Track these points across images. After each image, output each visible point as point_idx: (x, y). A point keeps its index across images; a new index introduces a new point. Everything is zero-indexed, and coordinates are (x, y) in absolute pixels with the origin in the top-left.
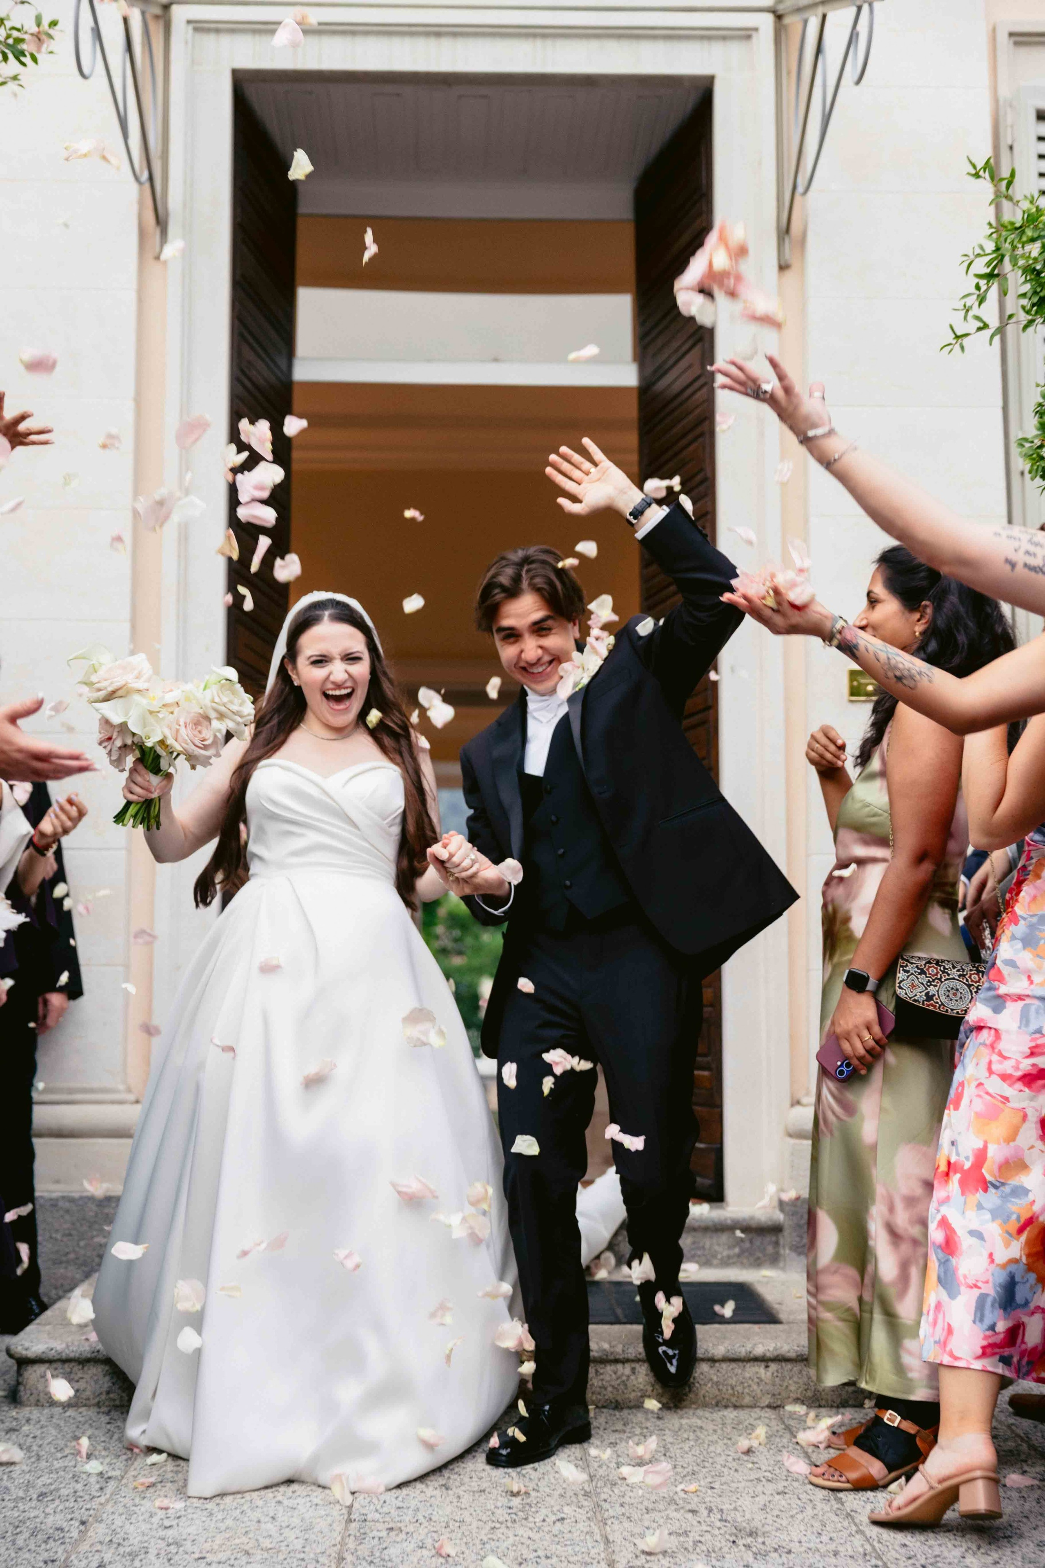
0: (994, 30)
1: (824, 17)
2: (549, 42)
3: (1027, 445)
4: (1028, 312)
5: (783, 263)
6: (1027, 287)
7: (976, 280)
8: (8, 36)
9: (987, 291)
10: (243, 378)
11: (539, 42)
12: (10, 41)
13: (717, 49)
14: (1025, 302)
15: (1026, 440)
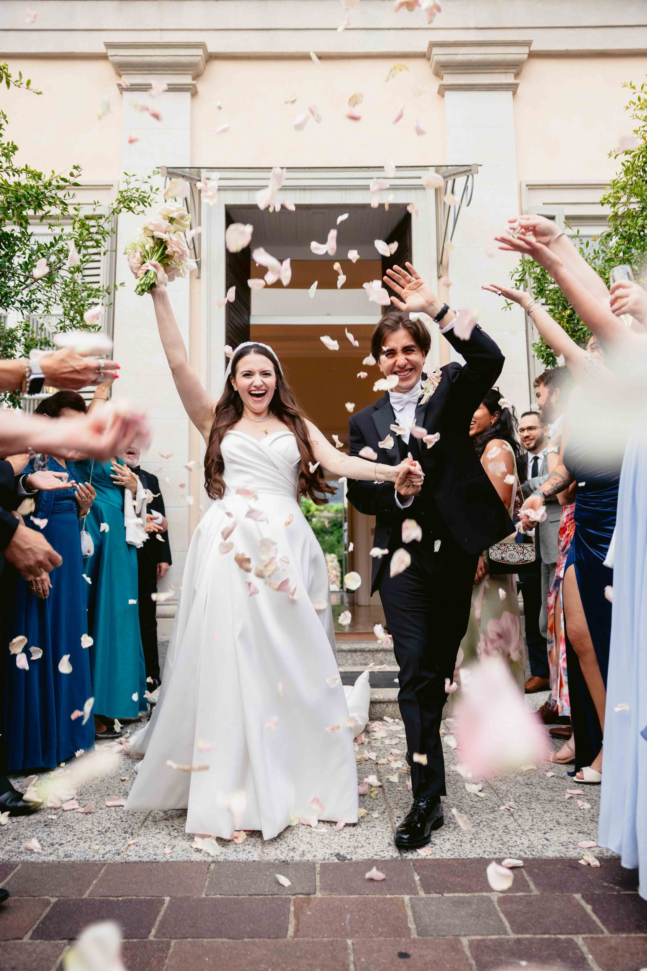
0: (520, 183)
1: (454, 180)
2: (348, 192)
3: (536, 346)
4: (536, 295)
5: (439, 276)
6: (535, 285)
7: (516, 282)
8: (140, 195)
9: (520, 286)
10: (230, 324)
11: (343, 192)
12: (141, 197)
13: (413, 193)
14: (535, 290)
15: (535, 344)
